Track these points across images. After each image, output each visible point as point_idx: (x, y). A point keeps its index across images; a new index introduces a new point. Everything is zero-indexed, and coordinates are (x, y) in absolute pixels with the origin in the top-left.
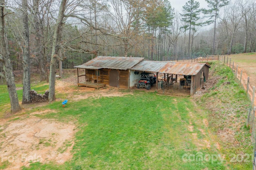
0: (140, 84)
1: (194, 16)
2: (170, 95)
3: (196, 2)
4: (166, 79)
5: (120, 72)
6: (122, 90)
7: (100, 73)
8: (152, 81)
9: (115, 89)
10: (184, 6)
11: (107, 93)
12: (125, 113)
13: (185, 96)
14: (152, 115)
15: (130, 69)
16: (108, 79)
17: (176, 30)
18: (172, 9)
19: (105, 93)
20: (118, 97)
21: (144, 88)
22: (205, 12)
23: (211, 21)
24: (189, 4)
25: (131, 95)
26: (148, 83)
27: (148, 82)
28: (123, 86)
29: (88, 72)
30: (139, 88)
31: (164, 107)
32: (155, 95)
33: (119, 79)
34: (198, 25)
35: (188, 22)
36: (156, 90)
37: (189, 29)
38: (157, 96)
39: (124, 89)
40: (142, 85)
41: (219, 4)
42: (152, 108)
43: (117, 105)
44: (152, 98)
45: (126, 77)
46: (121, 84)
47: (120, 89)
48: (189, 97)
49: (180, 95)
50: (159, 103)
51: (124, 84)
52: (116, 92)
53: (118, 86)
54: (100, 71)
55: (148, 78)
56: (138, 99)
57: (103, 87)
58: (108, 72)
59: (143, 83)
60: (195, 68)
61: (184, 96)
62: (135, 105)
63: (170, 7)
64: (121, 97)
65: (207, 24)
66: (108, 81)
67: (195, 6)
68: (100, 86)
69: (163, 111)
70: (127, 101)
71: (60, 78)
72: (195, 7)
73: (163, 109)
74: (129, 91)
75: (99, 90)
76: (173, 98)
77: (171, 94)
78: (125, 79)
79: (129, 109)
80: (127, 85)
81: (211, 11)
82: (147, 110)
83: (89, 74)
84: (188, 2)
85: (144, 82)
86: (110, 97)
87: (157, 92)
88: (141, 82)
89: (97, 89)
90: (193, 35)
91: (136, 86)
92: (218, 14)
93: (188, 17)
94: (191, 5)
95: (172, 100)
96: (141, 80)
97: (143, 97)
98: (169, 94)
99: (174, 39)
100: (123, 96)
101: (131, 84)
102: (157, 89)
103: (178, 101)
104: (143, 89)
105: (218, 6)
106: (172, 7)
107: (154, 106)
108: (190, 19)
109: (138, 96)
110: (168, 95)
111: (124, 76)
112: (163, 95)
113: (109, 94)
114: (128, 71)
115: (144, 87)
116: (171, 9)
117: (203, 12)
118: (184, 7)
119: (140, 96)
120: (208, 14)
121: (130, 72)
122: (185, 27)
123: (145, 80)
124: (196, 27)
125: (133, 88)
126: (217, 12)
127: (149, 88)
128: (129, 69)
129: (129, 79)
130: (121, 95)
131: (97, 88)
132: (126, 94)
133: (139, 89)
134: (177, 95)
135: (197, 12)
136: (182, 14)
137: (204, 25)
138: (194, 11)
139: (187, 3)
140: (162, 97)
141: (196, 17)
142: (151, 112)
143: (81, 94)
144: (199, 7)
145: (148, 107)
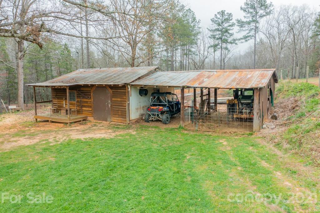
0: (149, 114)
1: (227, 31)
2: (210, 133)
3: (227, 13)
4: (198, 105)
5: (112, 92)
6: (116, 126)
7: (77, 97)
8: (173, 108)
9: (101, 125)
10: (213, 18)
11: (84, 132)
12: (103, 181)
13: (242, 133)
14: (176, 186)
15: (130, 85)
16: (90, 107)
17: (203, 52)
18: (198, 21)
19: (80, 131)
20: (102, 139)
21: (158, 121)
22: (241, 24)
23: (249, 36)
24: (218, 16)
25: (131, 135)
26: (165, 112)
27: (166, 109)
28: (118, 119)
29: (56, 95)
30: (147, 121)
31: (203, 160)
32: (181, 133)
33: (110, 105)
34: (231, 43)
35: (218, 39)
36: (181, 122)
37: (220, 48)
38: (183, 134)
39: (120, 123)
40: (153, 115)
41: (259, 14)
42: (174, 162)
43: (94, 157)
44: (173, 140)
45: (124, 100)
46: (113, 114)
47: (112, 124)
48: (252, 134)
49: (230, 132)
50: (190, 150)
51: (120, 114)
52: (103, 129)
53: (108, 119)
54: (77, 92)
55: (166, 102)
56: (143, 142)
57: (80, 121)
58: (90, 93)
59: (155, 111)
60: (259, 76)
61: (240, 133)
62: (133, 157)
63: (194, 19)
64: (108, 139)
65: (243, 41)
66: (90, 109)
67: (227, 18)
68: (73, 119)
69: (202, 172)
70: (120, 146)
71: (18, 111)
72: (227, 20)
73: (201, 165)
74: (128, 127)
75: (71, 127)
76: (219, 138)
77: (211, 130)
78: (121, 105)
79: (118, 167)
80: (124, 117)
81: (249, 23)
82: (161, 168)
83: (58, 98)
84: (218, 13)
85: (159, 110)
86: (86, 139)
87: (182, 128)
88: (153, 110)
89: (68, 125)
90: (225, 58)
91: (144, 118)
92: (257, 27)
93: (218, 33)
94: (222, 17)
95: (217, 142)
96: (151, 106)
97: (156, 137)
98: (208, 130)
99: (201, 64)
100: (114, 137)
101: (134, 114)
102: (184, 121)
103: (231, 144)
104: (155, 123)
105: (258, 17)
106: (196, 19)
107: (179, 157)
108: (220, 36)
109: (145, 136)
110: (207, 133)
111: (119, 99)
112: (195, 133)
113: (86, 133)
114: (127, 88)
115: (158, 119)
116: (195, 21)
117: (239, 24)
118: (212, 20)
119: (149, 137)
120: (245, 27)
121: (129, 90)
122: (215, 46)
123: (160, 105)
124: (229, 46)
125: (137, 121)
126: (257, 24)
127: (167, 121)
128: (127, 84)
129: (129, 104)
130: (111, 135)
131: (67, 123)
132: (121, 133)
133: (148, 123)
134: (225, 133)
135: (230, 26)
136: (210, 29)
137: (240, 41)
138: (226, 25)
139: (216, 15)
140: (193, 137)
141: (228, 33)
142: (171, 174)
143: (29, 135)
144: (232, 19)
145: (165, 162)
